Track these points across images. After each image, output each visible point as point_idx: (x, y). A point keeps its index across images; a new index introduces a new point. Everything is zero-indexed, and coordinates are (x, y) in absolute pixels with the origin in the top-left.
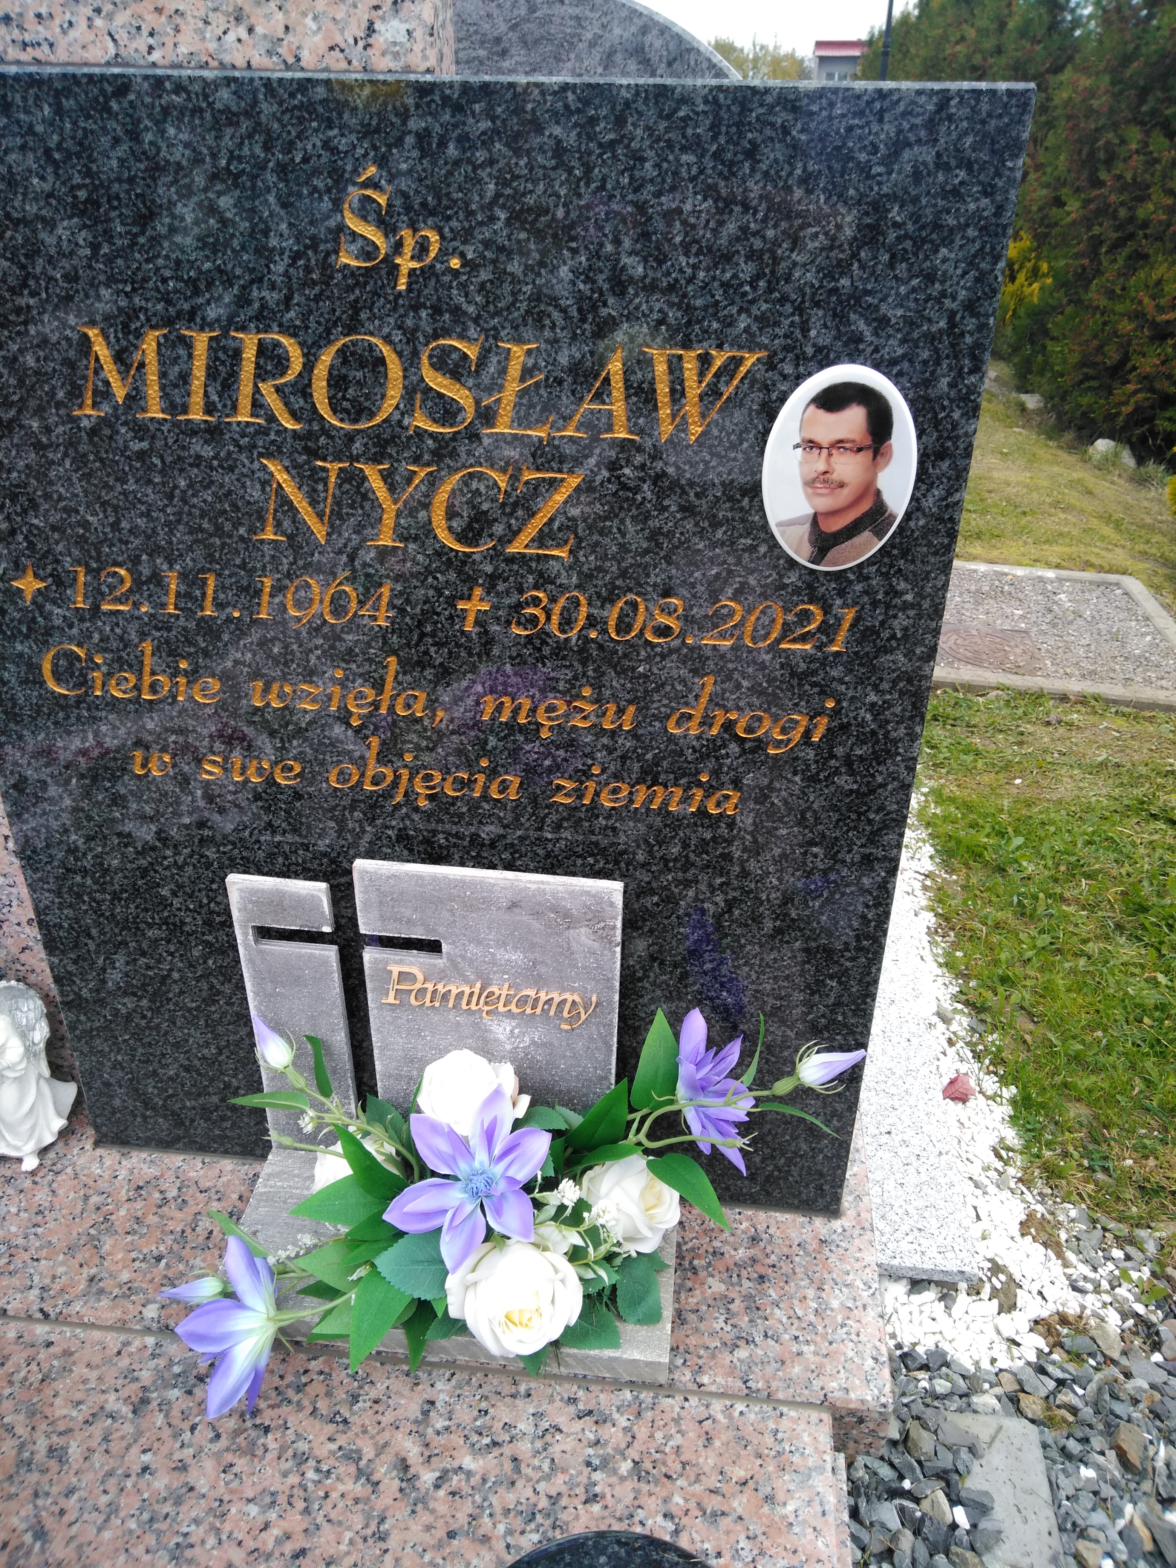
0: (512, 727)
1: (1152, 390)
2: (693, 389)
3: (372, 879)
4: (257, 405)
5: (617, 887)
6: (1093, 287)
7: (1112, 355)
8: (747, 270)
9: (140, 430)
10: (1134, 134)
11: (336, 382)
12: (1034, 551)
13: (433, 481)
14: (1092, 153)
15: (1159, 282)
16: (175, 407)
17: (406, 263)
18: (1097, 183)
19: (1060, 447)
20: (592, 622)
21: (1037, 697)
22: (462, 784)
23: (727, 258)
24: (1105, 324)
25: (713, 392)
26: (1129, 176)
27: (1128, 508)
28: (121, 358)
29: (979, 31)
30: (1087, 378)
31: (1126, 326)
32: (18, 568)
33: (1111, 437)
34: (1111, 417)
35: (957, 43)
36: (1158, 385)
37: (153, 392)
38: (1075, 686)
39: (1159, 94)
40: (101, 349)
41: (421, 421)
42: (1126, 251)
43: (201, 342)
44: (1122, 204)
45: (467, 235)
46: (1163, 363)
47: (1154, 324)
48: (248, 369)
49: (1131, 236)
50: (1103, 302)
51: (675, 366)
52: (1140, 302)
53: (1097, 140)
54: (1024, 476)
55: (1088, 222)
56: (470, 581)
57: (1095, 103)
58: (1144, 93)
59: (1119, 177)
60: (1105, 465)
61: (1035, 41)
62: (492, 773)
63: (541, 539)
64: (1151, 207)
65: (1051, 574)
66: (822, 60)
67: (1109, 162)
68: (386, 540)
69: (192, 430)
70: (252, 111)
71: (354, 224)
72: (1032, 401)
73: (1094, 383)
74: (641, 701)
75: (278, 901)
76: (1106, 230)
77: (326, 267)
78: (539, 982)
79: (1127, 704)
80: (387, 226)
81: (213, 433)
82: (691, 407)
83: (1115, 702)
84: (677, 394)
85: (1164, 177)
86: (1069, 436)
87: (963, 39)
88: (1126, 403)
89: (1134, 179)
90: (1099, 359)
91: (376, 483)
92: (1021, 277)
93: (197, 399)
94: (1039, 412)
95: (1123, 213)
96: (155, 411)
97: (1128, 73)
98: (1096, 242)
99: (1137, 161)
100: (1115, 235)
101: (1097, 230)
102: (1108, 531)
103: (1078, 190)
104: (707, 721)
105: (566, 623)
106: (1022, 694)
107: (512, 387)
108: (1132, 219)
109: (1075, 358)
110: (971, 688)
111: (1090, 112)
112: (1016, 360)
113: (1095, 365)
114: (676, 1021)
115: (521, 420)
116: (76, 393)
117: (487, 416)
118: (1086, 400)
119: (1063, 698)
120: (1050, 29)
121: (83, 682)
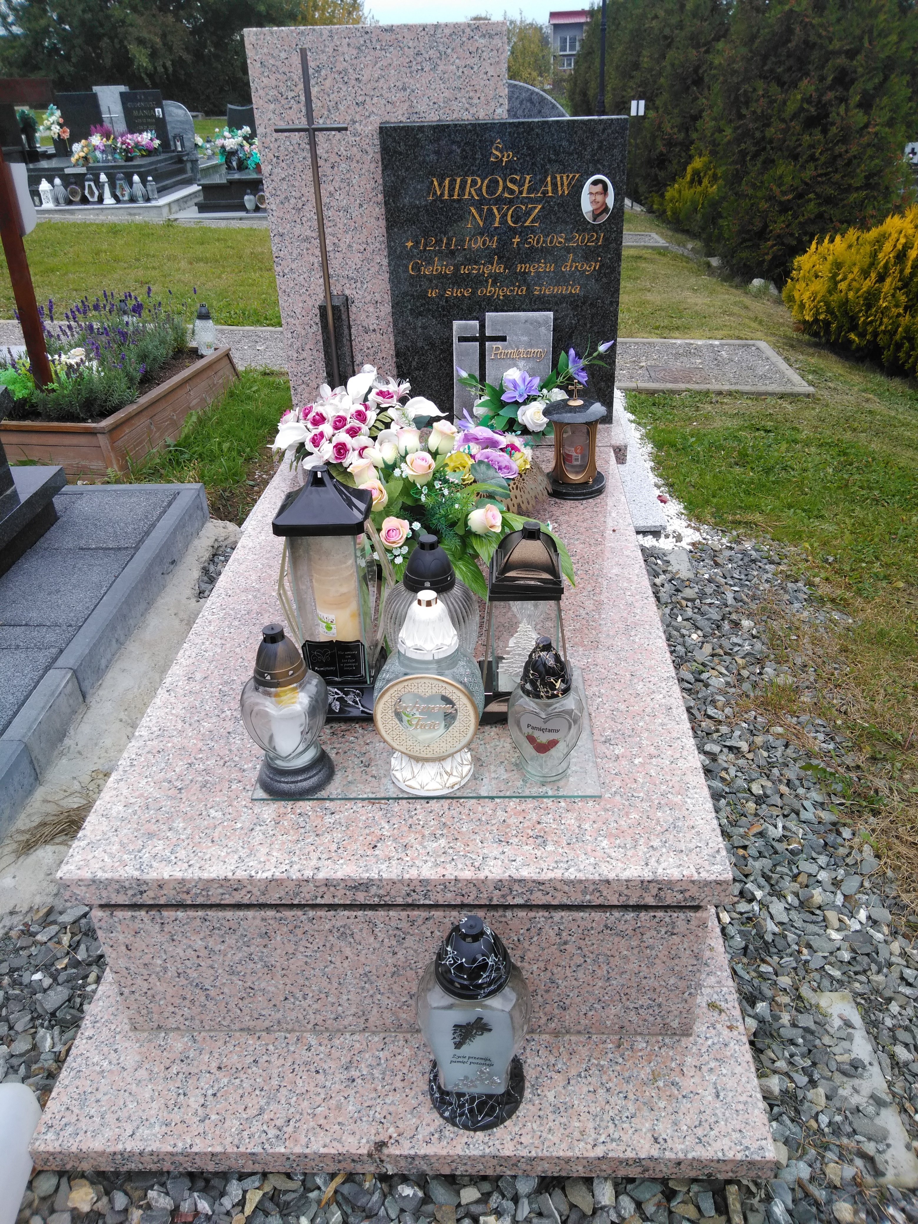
0: (524, 272)
1: (783, 244)
2: (566, 183)
3: (490, 317)
4: (470, 193)
5: (551, 314)
6: (744, 182)
7: (758, 224)
8: (576, 156)
9: (442, 201)
10: (760, 85)
11: (488, 187)
12: (708, 334)
13: (508, 209)
14: (737, 98)
15: (781, 177)
16: (451, 195)
17: (505, 159)
18: (741, 116)
19: (731, 286)
20: (544, 242)
21: (707, 393)
22: (511, 291)
23: (572, 154)
24: (752, 205)
25: (570, 183)
26: (759, 111)
27: (770, 315)
28: (440, 185)
29: (666, 11)
30: (745, 240)
31: (764, 205)
32: (408, 240)
33: (762, 277)
34: (760, 263)
35: (653, 19)
36: (786, 241)
37: (446, 192)
38: (726, 387)
39: (773, 59)
40: (436, 183)
41: (506, 195)
42: (762, 158)
43: (459, 180)
44: (757, 129)
45: (518, 153)
46: (787, 226)
47: (781, 203)
48: (468, 185)
49: (764, 149)
50: (750, 192)
51: (562, 178)
52: (771, 190)
53: (739, 90)
54: (707, 300)
55: (738, 140)
56: (516, 234)
57: (736, 66)
58: (765, 58)
59: (754, 112)
60: (759, 294)
61: (703, 19)
62: (519, 287)
63: (532, 222)
64: (773, 130)
65: (717, 342)
66: (556, 26)
67: (747, 104)
68: (496, 225)
69: (454, 201)
70: (475, 130)
71: (494, 152)
72: (715, 262)
73: (749, 244)
74: (555, 262)
75: (465, 328)
76: (748, 145)
77: (488, 161)
78: (531, 346)
79: (753, 394)
80: (501, 151)
81: (459, 201)
82: (565, 188)
83: (747, 393)
84: (562, 184)
85: (779, 111)
86: (738, 280)
87: (656, 17)
88: (767, 254)
89: (762, 112)
90: (750, 227)
91: (495, 211)
92: (705, 181)
93: (456, 193)
94: (719, 268)
95: (758, 134)
96: (446, 197)
97: (756, 45)
98: (743, 154)
99: (763, 102)
100: (753, 149)
101: (743, 146)
102: (754, 325)
103: (731, 121)
104: (571, 267)
105: (538, 242)
106: (699, 393)
107: (527, 185)
108: (763, 138)
109: (737, 228)
110: (673, 392)
111: (734, 72)
112: (704, 236)
113: (749, 231)
114: (567, 353)
115: (528, 193)
116: (429, 194)
117: (521, 192)
118: (744, 255)
119: (720, 393)
120: (712, 11)
121: (419, 270)
